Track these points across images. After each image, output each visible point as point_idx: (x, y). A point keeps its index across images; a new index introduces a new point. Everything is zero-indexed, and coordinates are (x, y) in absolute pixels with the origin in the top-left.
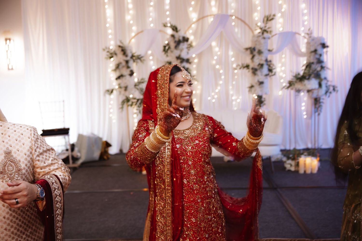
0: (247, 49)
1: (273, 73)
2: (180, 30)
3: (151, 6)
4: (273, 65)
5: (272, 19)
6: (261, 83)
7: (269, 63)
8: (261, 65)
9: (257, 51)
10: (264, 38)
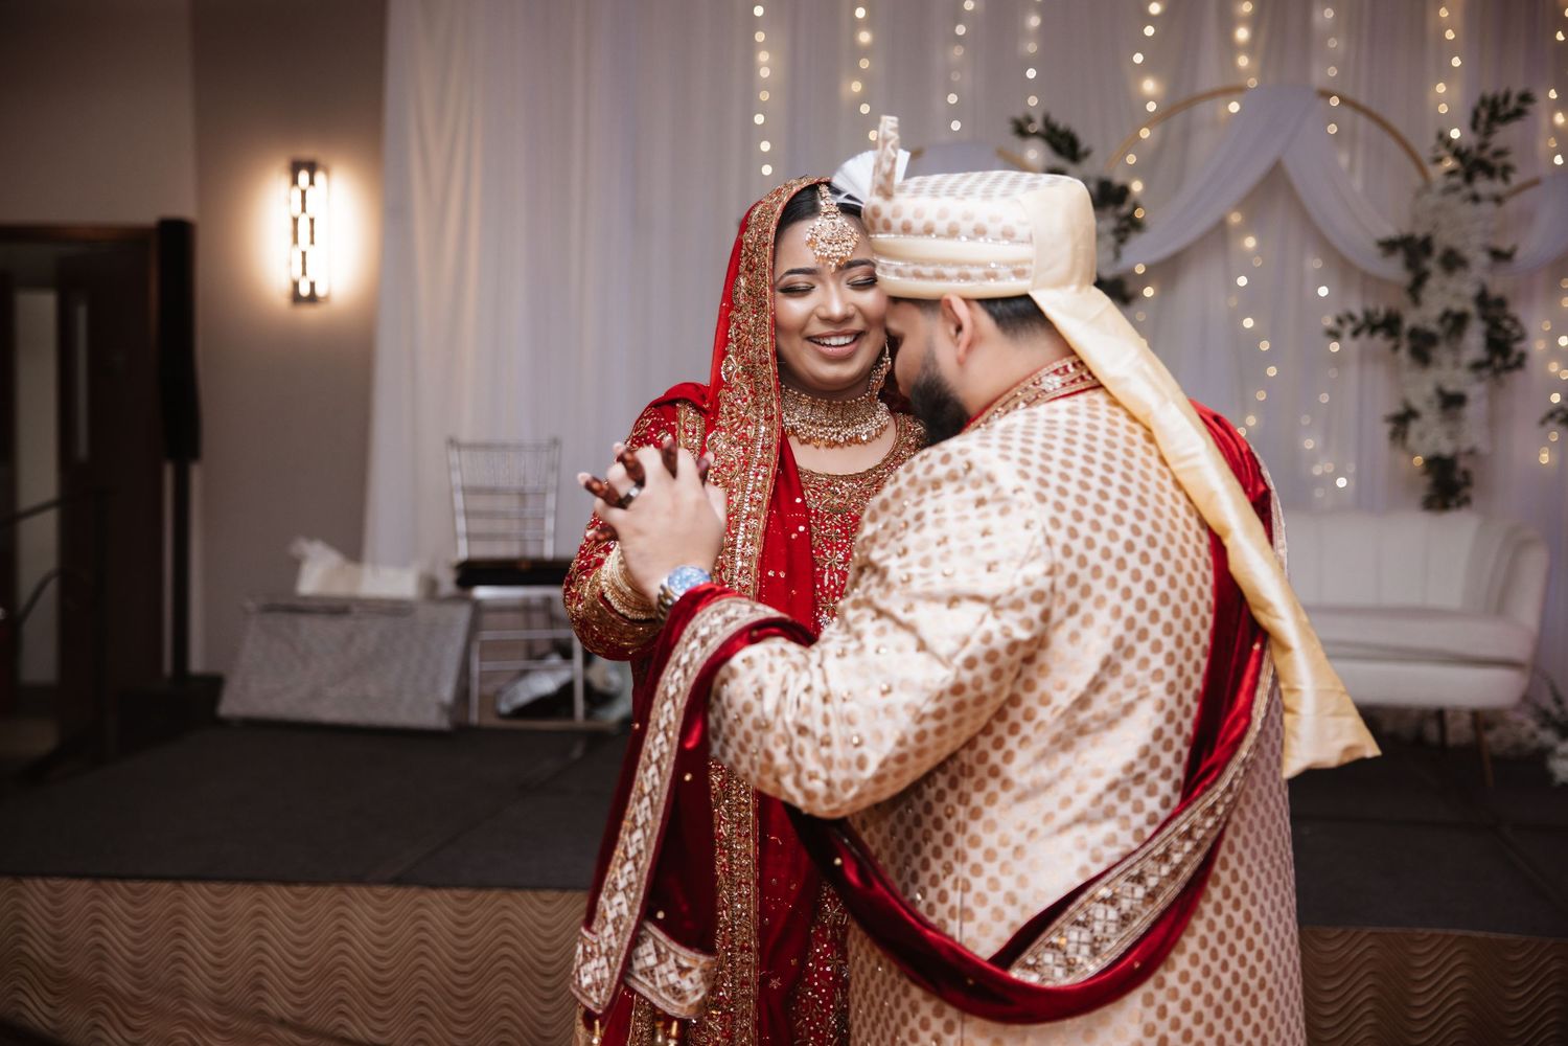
0: (1389, 246)
1: (1513, 359)
2: (1087, 153)
3: (959, 40)
4: (1515, 321)
5: (1518, 113)
6: (1452, 402)
7: (1493, 312)
8: (1456, 323)
9: (1438, 251)
10: (1476, 199)
